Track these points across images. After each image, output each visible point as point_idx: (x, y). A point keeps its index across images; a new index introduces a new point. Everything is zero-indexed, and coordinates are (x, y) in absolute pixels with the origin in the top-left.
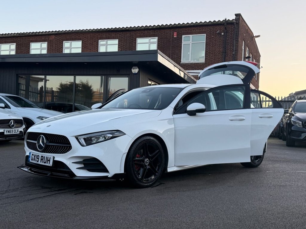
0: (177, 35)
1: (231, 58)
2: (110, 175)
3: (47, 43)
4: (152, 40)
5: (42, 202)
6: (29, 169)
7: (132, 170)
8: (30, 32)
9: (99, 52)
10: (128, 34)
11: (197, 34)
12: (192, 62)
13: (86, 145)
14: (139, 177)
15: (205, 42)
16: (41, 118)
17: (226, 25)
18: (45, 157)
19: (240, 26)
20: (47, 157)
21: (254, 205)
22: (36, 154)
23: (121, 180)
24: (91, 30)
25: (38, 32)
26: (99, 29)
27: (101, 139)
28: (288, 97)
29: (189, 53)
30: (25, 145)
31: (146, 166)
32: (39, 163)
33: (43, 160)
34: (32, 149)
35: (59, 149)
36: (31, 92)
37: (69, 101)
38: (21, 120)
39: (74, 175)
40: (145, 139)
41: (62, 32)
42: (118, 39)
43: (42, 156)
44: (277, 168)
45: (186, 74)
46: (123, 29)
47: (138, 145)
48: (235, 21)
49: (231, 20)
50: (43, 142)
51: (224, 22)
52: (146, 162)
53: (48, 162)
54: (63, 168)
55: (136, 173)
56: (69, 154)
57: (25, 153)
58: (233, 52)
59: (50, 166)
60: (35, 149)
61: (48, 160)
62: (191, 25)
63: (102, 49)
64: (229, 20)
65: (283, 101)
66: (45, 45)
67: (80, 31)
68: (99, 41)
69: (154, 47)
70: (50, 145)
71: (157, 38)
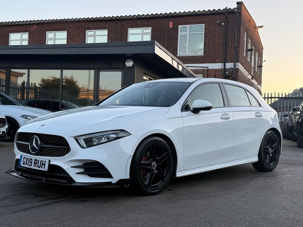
0: (173, 25)
1: (233, 50)
2: (114, 181)
3: (28, 33)
4: (145, 31)
5: (38, 213)
6: (20, 174)
7: (138, 175)
8: (9, 22)
9: (86, 43)
10: (119, 24)
11: (195, 24)
12: (190, 54)
13: (86, 147)
14: (146, 183)
15: (204, 32)
16: (25, 117)
17: (227, 15)
18: (39, 160)
19: (242, 15)
20: (41, 161)
21: (279, 214)
22: (29, 157)
23: (126, 186)
24: (77, 20)
25: (19, 21)
26: (87, 18)
27: (104, 140)
28: (292, 94)
29: (186, 45)
30: (14, 147)
31: (153, 170)
32: (33, 167)
33: (37, 164)
34: (23, 152)
35: (55, 151)
36: (12, 88)
37: (54, 98)
38: (4, 119)
39: (73, 181)
40: (152, 139)
41: (45, 21)
42: (107, 30)
43: (35, 160)
44: (294, 171)
45: (184, 68)
46: (113, 18)
47: (145, 146)
48: (237, 10)
49: (232, 9)
50: (37, 144)
51: (225, 10)
52: (153, 166)
53: (43, 166)
54: (60, 174)
55: (143, 179)
56: (68, 157)
57: (15, 155)
58: (234, 44)
59: (45, 170)
60: (27, 152)
61: (43, 164)
62: (189, 14)
63: (89, 40)
64: (230, 8)
65: (287, 98)
66: (26, 36)
67: (65, 20)
68: (87, 31)
69: (147, 38)
70: (45, 147)
71: (150, 28)
